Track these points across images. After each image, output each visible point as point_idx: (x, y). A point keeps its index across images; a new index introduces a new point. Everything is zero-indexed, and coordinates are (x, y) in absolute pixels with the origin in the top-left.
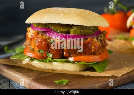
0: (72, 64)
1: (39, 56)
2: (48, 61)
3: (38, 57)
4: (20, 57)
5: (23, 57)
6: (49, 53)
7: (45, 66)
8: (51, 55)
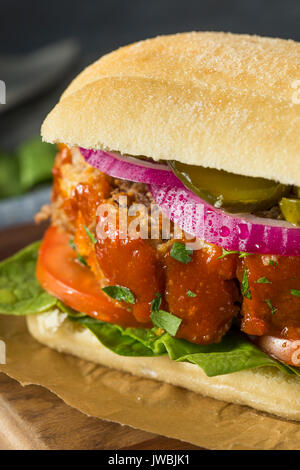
0: (287, 378)
1: (109, 310)
2: (156, 350)
3: (105, 312)
4: (17, 300)
5: (31, 296)
6: (165, 307)
7: (143, 367)
8: (172, 324)
